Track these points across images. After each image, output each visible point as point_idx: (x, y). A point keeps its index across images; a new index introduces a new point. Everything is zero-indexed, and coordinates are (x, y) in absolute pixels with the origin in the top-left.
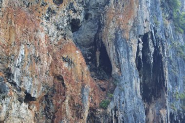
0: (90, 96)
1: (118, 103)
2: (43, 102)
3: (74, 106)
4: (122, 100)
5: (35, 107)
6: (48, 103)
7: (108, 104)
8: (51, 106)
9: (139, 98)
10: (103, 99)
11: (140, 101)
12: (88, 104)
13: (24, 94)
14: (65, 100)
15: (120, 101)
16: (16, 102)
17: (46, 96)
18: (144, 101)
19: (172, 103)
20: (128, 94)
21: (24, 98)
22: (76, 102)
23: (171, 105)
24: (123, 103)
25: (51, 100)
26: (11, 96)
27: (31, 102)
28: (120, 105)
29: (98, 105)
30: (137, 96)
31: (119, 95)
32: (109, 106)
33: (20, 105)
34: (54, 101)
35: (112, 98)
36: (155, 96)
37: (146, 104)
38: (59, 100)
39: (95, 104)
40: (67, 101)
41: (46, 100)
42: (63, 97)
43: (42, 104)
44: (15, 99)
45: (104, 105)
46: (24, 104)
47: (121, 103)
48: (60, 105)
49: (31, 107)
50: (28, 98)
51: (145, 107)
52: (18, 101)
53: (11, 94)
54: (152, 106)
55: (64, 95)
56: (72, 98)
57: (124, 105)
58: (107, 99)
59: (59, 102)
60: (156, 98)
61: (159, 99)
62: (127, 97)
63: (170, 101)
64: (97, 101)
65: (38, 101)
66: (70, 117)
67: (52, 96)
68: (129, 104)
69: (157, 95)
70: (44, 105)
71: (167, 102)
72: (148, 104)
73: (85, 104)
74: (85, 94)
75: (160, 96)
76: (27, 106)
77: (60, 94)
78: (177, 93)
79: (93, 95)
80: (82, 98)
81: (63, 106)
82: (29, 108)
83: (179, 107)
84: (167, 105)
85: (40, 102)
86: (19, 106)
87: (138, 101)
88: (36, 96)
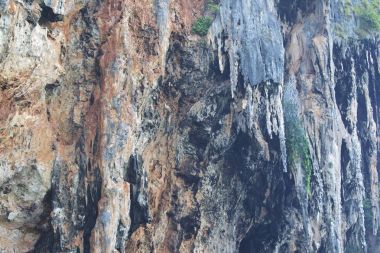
0: (172, 10)
1: (229, 24)
2: (78, 23)
3: (141, 30)
4: (237, 17)
5: (61, 34)
6: (88, 25)
7: (209, 25)
8: (94, 31)
9: (271, 14)
10: (199, 15)
11: (274, 19)
12: (169, 25)
13: (39, 7)
14: (121, 17)
15: (232, 19)
16: (22, 25)
17: (83, 11)
18: (282, 19)
19: (337, 24)
20: (249, 5)
21: (38, 16)
22: (143, 23)
23: (336, 28)
24: (239, 24)
25: (94, 19)
26: (13, 14)
27: (53, 24)
28: (232, 28)
29: (188, 28)
30: (267, 10)
31: (231, 8)
32: (210, 30)
33: (32, 29)
34: (100, 21)
35: (216, 14)
36: (304, 10)
37: (285, 26)
38: (109, 19)
39: (183, 26)
40: (125, 20)
41: (84, 19)
42: (119, 13)
43: (76, 28)
44: (21, 18)
45: (200, 28)
46: (38, 28)
47: (236, 24)
48: (110, 29)
49: (54, 34)
50: (48, 17)
51: (284, 31)
52: (27, 23)
53: (12, 9)
54: (298, 30)
55: (120, 9)
56: (136, 16)
57: (241, 28)
58: (207, 16)
59: (110, 23)
60: (306, 13)
61: (312, 15)
62: (246, 11)
63: (335, 19)
64: (186, 20)
65: (67, 21)
66: (132, 52)
67: (95, 12)
68: (250, 25)
69: (308, 8)
70: (80, 29)
71: (328, 22)
72: (290, 25)
73: (162, 27)
74: (161, 5)
75: (313, 11)
76: (45, 32)
77: (112, 6)
78: (349, 4)
79: (177, 7)
80: (156, 15)
81: (117, 30)
82: (49, 36)
83: (351, 32)
84: (328, 27)
85: (71, 24)
86: (28, 33)
87: (270, 20)
88: (63, 11)
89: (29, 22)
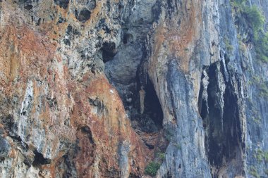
0: (130, 157)
1: (172, 167)
2: (62, 166)
3: (107, 171)
4: (178, 162)
5: (49, 173)
6: (68, 167)
7: (158, 168)
8: (73, 171)
9: (203, 160)
10: (150, 161)
11: (205, 163)
12: (128, 168)
13: (32, 153)
14: (93, 162)
15: (175, 163)
16: (20, 166)
17: (65, 157)
18: (211, 163)
19: (252, 167)
20: (187, 153)
21: (32, 160)
22: (109, 165)
23: (251, 170)
24: (180, 167)
25: (73, 163)
26: (14, 158)
27: (43, 166)
28: (175, 170)
29: (142, 170)
30: (200, 157)
31: (174, 155)
32: (158, 172)
33: (27, 169)
34: (77, 164)
35: (163, 160)
36: (227, 156)
37: (214, 168)
38: (84, 163)
39: (138, 169)
40: (96, 164)
41: (66, 162)
42: (91, 158)
43: (60, 170)
44: (20, 161)
45: (151, 170)
46: (32, 169)
47: (177, 167)
48: (85, 170)
49: (44, 173)
50: (39, 160)
51: (213, 173)
53: (13, 154)
54: (223, 172)
55: (92, 155)
56: (104, 161)
57: (181, 170)
58: (156, 162)
59: (85, 166)
60: (229, 159)
61: (233, 160)
62: (185, 158)
63: (250, 163)
64: (140, 164)
65: (53, 164)
67: (74, 157)
68: (188, 168)
69: (230, 155)
70: (63, 170)
71: (246, 165)
72: (217, 168)
73: (123, 169)
74: (123, 153)
75: (234, 157)
76: (37, 172)
77: (87, 154)
78: (260, 152)
79: (134, 155)
80: (119, 160)
81: (90, 171)
82: (40, 175)
83: (262, 172)
84: (245, 169)
85: (56, 166)
86: (25, 172)
87: (202, 164)
88: (50, 157)
89: (25, 164)
